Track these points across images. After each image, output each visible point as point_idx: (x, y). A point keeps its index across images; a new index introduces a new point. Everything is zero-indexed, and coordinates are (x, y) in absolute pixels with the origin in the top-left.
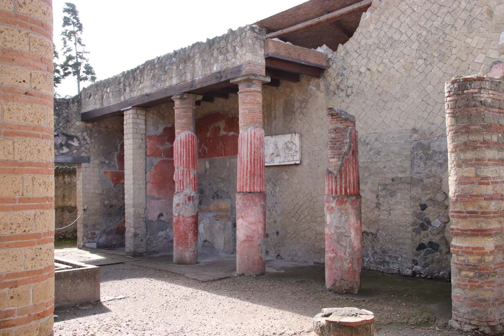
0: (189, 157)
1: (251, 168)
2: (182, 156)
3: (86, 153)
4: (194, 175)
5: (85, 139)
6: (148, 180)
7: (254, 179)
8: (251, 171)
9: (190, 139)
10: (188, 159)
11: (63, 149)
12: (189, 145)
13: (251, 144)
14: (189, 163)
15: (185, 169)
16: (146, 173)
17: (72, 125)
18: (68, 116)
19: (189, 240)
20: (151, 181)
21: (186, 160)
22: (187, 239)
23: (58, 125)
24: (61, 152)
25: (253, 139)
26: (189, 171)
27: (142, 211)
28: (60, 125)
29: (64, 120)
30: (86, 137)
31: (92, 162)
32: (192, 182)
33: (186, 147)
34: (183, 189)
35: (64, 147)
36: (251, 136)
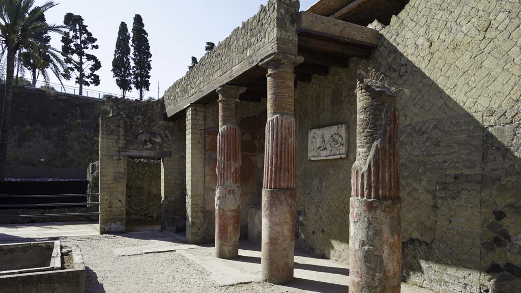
0: (230, 150)
1: (277, 161)
2: (223, 149)
3: (167, 148)
4: (236, 169)
5: (167, 136)
6: (206, 173)
7: (280, 174)
8: (276, 165)
9: (232, 132)
10: (229, 151)
11: (147, 145)
12: (230, 138)
13: (277, 134)
14: (230, 156)
15: (226, 162)
16: (205, 166)
17: (156, 124)
18: (152, 116)
19: (228, 234)
20: (210, 174)
21: (227, 153)
22: (227, 232)
23: (143, 124)
24: (145, 147)
25: (279, 128)
26: (230, 165)
27: (200, 202)
28: (145, 124)
29: (148, 120)
30: (168, 135)
31: (173, 156)
32: (233, 176)
33: (227, 140)
34: (224, 182)
35: (148, 143)
36: (278, 124)
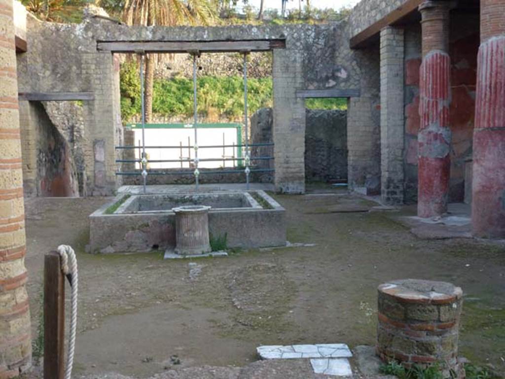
0: (436, 84)
1: (491, 95)
2: (428, 83)
3: (355, 85)
4: (444, 107)
5: (354, 69)
6: (407, 115)
7: (494, 110)
8: (490, 99)
9: (439, 61)
10: (435, 87)
11: (329, 83)
12: (436, 69)
13: (492, 63)
14: (436, 93)
15: (431, 100)
16: (404, 106)
17: (339, 54)
18: (334, 45)
19: (434, 188)
21: (432, 89)
22: (432, 187)
23: (324, 56)
24: (327, 86)
25: (494, 54)
26: (437, 102)
27: (399, 153)
28: (326, 55)
29: (330, 49)
30: (356, 67)
31: (362, 96)
32: (440, 117)
33: (433, 71)
34: (428, 125)
35: (330, 81)
36: (492, 51)
